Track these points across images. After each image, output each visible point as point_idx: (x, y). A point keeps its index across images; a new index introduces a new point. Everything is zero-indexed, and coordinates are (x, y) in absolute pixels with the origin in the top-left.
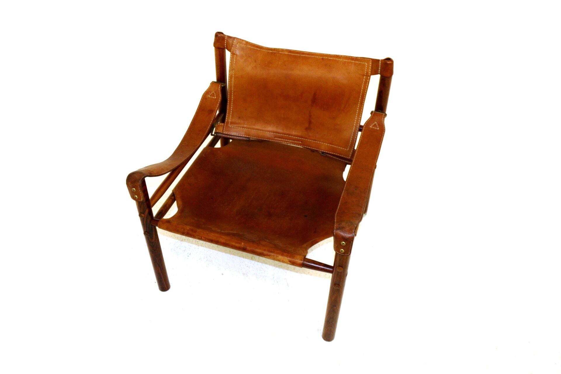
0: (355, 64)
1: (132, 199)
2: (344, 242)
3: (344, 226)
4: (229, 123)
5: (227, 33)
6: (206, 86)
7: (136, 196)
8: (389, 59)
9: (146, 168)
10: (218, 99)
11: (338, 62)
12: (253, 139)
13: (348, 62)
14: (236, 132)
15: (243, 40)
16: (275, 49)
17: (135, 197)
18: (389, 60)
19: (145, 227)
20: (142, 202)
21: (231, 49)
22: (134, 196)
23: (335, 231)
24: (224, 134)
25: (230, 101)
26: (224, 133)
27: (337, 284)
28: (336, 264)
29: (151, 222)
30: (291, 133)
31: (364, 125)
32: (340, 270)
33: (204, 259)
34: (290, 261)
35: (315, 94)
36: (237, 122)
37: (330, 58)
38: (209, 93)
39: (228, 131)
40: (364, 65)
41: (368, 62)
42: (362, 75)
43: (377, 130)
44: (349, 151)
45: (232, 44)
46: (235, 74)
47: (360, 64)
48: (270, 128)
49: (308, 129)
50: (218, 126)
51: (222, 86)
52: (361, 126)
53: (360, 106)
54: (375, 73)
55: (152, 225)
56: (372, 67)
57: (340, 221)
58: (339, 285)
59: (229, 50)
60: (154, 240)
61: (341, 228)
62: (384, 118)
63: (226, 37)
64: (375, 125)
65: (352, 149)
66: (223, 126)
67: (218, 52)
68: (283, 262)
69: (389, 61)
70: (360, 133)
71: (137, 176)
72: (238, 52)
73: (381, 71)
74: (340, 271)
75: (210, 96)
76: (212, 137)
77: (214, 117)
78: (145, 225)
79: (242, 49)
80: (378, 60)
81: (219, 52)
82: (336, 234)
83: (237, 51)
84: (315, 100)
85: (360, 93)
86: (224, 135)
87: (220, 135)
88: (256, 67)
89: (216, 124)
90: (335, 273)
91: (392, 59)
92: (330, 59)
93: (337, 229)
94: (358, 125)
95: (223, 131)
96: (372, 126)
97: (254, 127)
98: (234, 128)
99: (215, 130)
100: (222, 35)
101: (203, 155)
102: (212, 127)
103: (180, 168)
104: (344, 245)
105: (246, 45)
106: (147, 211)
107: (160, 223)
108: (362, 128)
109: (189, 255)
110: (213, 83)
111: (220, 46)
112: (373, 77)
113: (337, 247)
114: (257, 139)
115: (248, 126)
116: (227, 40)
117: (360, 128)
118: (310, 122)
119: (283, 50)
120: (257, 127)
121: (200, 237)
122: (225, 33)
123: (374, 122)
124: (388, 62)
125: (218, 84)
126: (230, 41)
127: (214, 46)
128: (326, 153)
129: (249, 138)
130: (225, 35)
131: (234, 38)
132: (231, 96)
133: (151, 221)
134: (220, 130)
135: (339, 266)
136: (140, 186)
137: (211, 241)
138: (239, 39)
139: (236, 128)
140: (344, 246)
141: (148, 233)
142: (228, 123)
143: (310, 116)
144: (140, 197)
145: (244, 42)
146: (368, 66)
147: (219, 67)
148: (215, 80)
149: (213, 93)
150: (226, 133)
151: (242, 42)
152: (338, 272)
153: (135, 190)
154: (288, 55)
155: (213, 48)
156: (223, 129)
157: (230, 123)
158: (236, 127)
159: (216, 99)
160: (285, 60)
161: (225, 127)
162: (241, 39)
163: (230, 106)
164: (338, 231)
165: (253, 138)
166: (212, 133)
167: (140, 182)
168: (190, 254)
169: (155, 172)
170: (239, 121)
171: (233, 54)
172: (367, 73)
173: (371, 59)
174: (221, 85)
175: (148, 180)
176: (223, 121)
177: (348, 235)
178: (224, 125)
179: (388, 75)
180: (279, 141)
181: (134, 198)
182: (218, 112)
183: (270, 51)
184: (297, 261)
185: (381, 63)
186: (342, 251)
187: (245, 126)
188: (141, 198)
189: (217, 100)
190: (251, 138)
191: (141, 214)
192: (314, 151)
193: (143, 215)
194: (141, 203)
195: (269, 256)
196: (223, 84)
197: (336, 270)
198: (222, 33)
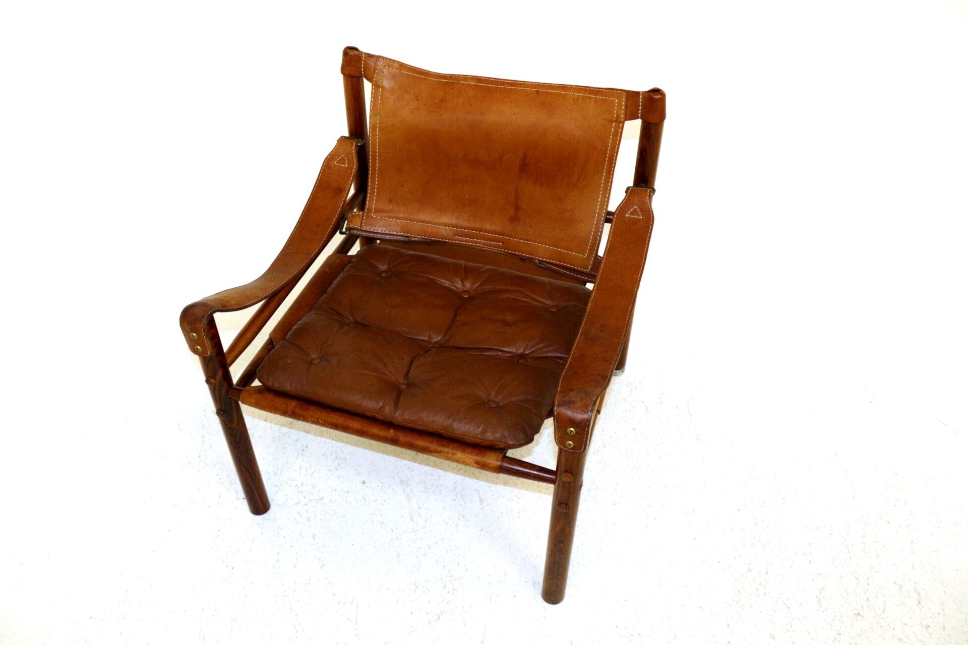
0: (596, 101)
1: (192, 352)
2: (572, 429)
3: (573, 399)
4: (373, 211)
5: (364, 48)
6: (329, 145)
7: (199, 347)
8: (657, 91)
9: (217, 296)
10: (352, 169)
11: (565, 97)
12: (416, 239)
13: (583, 98)
14: (384, 226)
15: (394, 61)
16: (451, 77)
17: (197, 348)
18: (657, 93)
19: (218, 402)
20: (210, 358)
21: (373, 77)
22: (195, 346)
23: (556, 408)
24: (363, 231)
25: (374, 170)
26: (364, 228)
27: (563, 504)
28: (559, 468)
29: (229, 392)
30: (484, 227)
31: (616, 211)
32: (567, 478)
33: (331, 454)
34: (477, 463)
35: (525, 157)
36: (387, 208)
37: (550, 91)
38: (336, 157)
39: (372, 225)
40: (613, 103)
41: (619, 98)
42: (609, 121)
43: (639, 219)
44: (589, 258)
45: (375, 69)
46: (380, 123)
47: (606, 100)
48: (445, 219)
49: (514, 219)
50: (353, 216)
51: (359, 144)
52: (609, 213)
53: (606, 177)
54: (633, 117)
55: (230, 398)
56: (626, 106)
57: (567, 390)
58: (567, 505)
59: (369, 80)
60: (235, 425)
61: (568, 404)
62: (650, 197)
63: (363, 56)
64: (633, 213)
65: (594, 255)
66: (361, 216)
67: (349, 83)
68: (465, 463)
69: (657, 95)
70: (607, 227)
71: (197, 311)
72: (386, 84)
73: (642, 114)
74: (568, 481)
75: (338, 162)
76: (344, 236)
77: (345, 201)
78: (218, 397)
79: (394, 77)
80: (638, 93)
81: (352, 82)
82: (559, 414)
83: (384, 80)
84: (524, 167)
85: (606, 153)
86: (363, 233)
87: (355, 232)
88: (417, 108)
89: (348, 214)
90: (559, 485)
91: (662, 91)
92: (551, 93)
93: (560, 405)
94: (604, 211)
95: (361, 226)
96: (630, 214)
97: (416, 217)
98: (381, 219)
99: (347, 224)
100: (357, 52)
101: (327, 269)
102: (342, 218)
103: (281, 293)
104: (572, 433)
105: (400, 69)
106: (220, 373)
107: (244, 394)
108: (611, 217)
109: (304, 449)
110: (342, 139)
111: (352, 73)
112: (628, 124)
113: (561, 437)
114: (423, 239)
115: (406, 216)
116: (365, 61)
117: (608, 217)
118: (517, 208)
119: (466, 78)
120: (422, 217)
121: (316, 420)
122: (361, 49)
123: (633, 207)
124: (656, 97)
125: (352, 141)
126: (371, 63)
127: (343, 72)
128: (547, 263)
129: (408, 237)
130: (362, 53)
131: (378, 57)
132: (374, 163)
133: (227, 391)
134: (356, 223)
135: (566, 471)
136: (204, 330)
137: (336, 426)
138: (387, 58)
139: (384, 220)
140: (573, 436)
141: (224, 412)
142: (370, 210)
143: (517, 197)
144: (206, 348)
145: (396, 65)
146: (620, 104)
147: (351, 112)
148: (347, 134)
149: (343, 158)
150: (368, 229)
151: (392, 65)
152: (565, 482)
153: (196, 337)
154: (476, 85)
155: (341, 77)
156: (362, 222)
157: (375, 210)
158: (385, 217)
159: (348, 167)
160: (470, 95)
161: (364, 218)
162: (390, 59)
163: (373, 181)
164: (561, 408)
165: (416, 237)
166: (342, 229)
167: (205, 321)
168: (306, 447)
169: (233, 302)
170: (391, 207)
171: (376, 86)
172: (618, 116)
173: (625, 91)
174: (356, 143)
175: (218, 317)
176: (362, 208)
177: (579, 416)
178: (363, 214)
179: (656, 120)
180: (463, 241)
181: (195, 351)
182: (352, 191)
183: (444, 80)
184: (490, 461)
185: (642, 99)
186: (570, 444)
187: (401, 216)
188: (207, 351)
189: (349, 171)
190: (412, 237)
191: (210, 379)
192: (525, 260)
193: (212, 381)
194: (207, 360)
195: (440, 452)
196: (360, 140)
197: (560, 478)
198: (356, 49)
